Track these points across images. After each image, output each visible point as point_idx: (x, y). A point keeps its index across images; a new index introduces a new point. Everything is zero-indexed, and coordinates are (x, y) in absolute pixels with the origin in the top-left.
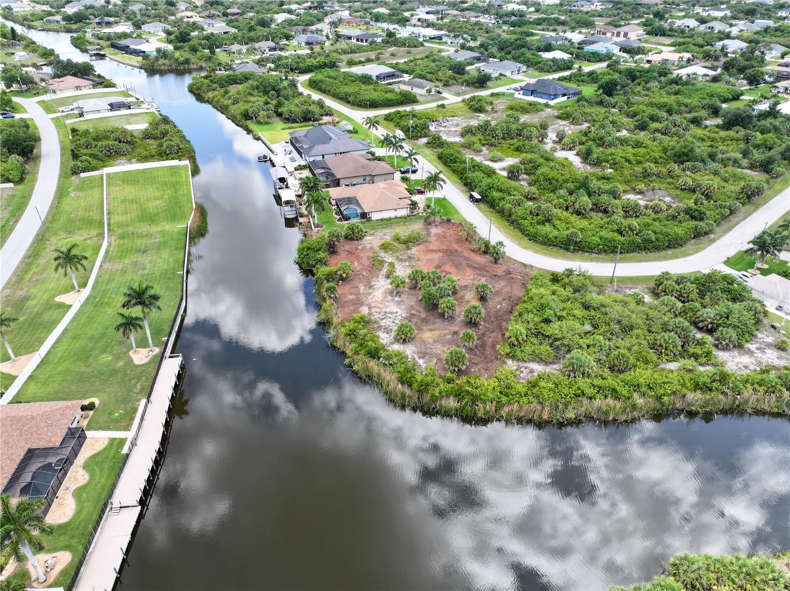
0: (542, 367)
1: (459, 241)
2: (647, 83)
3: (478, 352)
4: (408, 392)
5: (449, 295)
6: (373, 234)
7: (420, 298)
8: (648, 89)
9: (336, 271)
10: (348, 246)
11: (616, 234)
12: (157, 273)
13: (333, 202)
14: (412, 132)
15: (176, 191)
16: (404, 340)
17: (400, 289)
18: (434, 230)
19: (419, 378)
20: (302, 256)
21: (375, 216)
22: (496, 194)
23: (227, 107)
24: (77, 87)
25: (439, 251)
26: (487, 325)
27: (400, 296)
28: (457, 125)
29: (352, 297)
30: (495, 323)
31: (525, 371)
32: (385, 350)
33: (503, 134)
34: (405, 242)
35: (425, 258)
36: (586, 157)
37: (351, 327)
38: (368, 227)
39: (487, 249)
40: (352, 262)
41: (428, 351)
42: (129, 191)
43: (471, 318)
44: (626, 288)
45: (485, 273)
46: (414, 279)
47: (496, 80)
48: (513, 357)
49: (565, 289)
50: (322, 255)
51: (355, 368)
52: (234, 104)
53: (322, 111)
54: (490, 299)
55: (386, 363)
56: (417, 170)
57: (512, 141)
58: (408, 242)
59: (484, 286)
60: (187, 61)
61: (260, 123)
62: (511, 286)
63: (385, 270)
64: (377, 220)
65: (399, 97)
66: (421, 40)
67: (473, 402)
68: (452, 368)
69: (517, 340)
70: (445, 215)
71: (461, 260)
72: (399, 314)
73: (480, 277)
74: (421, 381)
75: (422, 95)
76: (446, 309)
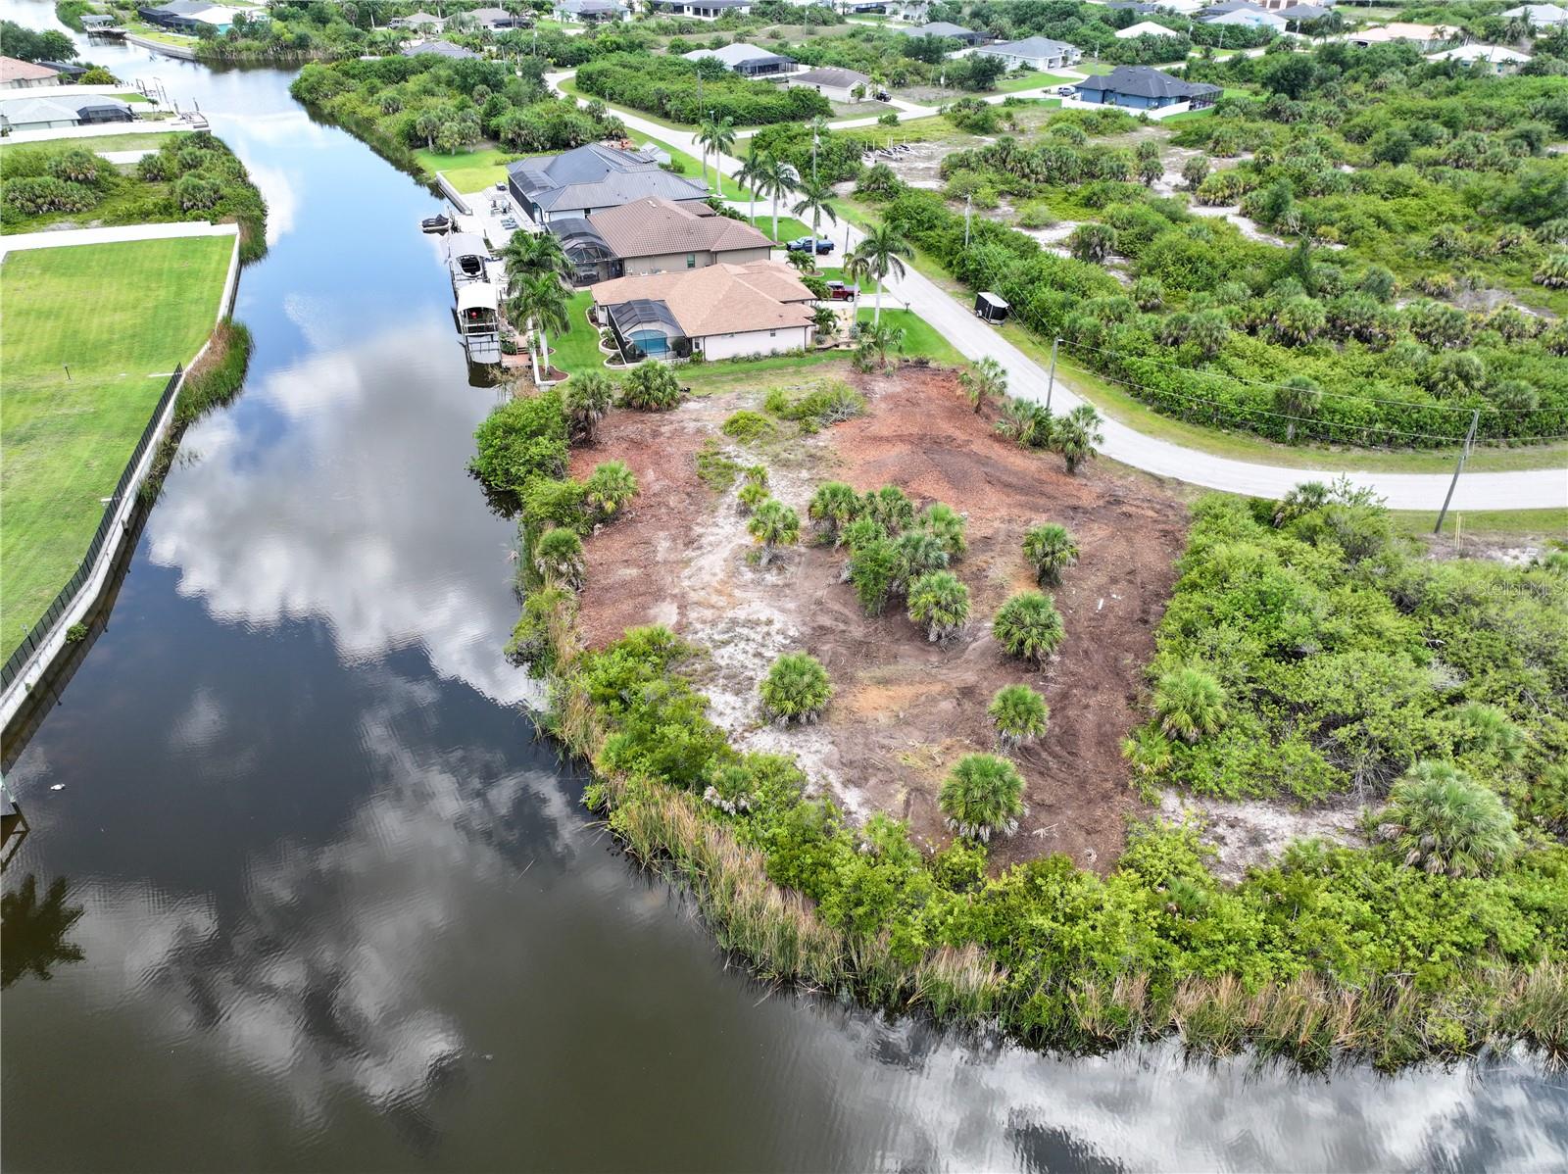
0: (1291, 820)
1: (956, 412)
2: (1374, 75)
3: (1053, 764)
4: (806, 925)
5: (939, 566)
6: (707, 397)
7: (845, 575)
8: (1380, 89)
9: (586, 494)
10: (633, 426)
11: (1421, 391)
12: (36, 501)
13: (602, 317)
14: (819, 166)
15: (179, 293)
16: (794, 719)
17: (782, 549)
18: (881, 386)
19: (849, 869)
20: (489, 452)
21: (715, 350)
22: (1049, 295)
23: (370, 121)
24: (19, 81)
25: (901, 438)
26: (1070, 664)
27: (781, 569)
28: (930, 158)
29: (632, 572)
30: (1098, 658)
31: (1233, 837)
32: (726, 756)
33: (1050, 170)
34: (799, 416)
35: (857, 458)
36: (1270, 216)
37: (614, 671)
38: (695, 378)
39: (1040, 434)
40: (639, 471)
41: (878, 756)
42: (54, 290)
43: (1022, 643)
44: (1488, 545)
45: (1042, 501)
46: (826, 515)
47: (1015, 77)
48: (1185, 785)
49: (1314, 544)
50: (543, 446)
51: (619, 820)
52: (387, 114)
53: (598, 127)
54: (1070, 578)
55: (726, 806)
56: (831, 247)
57: (1073, 187)
58: (807, 416)
59: (1052, 537)
60: (302, 43)
61: (444, 152)
62: (1129, 540)
63: (734, 495)
64: (722, 361)
65: (787, 101)
66: (840, 11)
67: (1060, 973)
68: (966, 830)
69: (1197, 720)
70: (911, 350)
71: (967, 464)
72: (777, 626)
73: (1028, 514)
74: (857, 886)
75: (840, 103)
76: (935, 612)
